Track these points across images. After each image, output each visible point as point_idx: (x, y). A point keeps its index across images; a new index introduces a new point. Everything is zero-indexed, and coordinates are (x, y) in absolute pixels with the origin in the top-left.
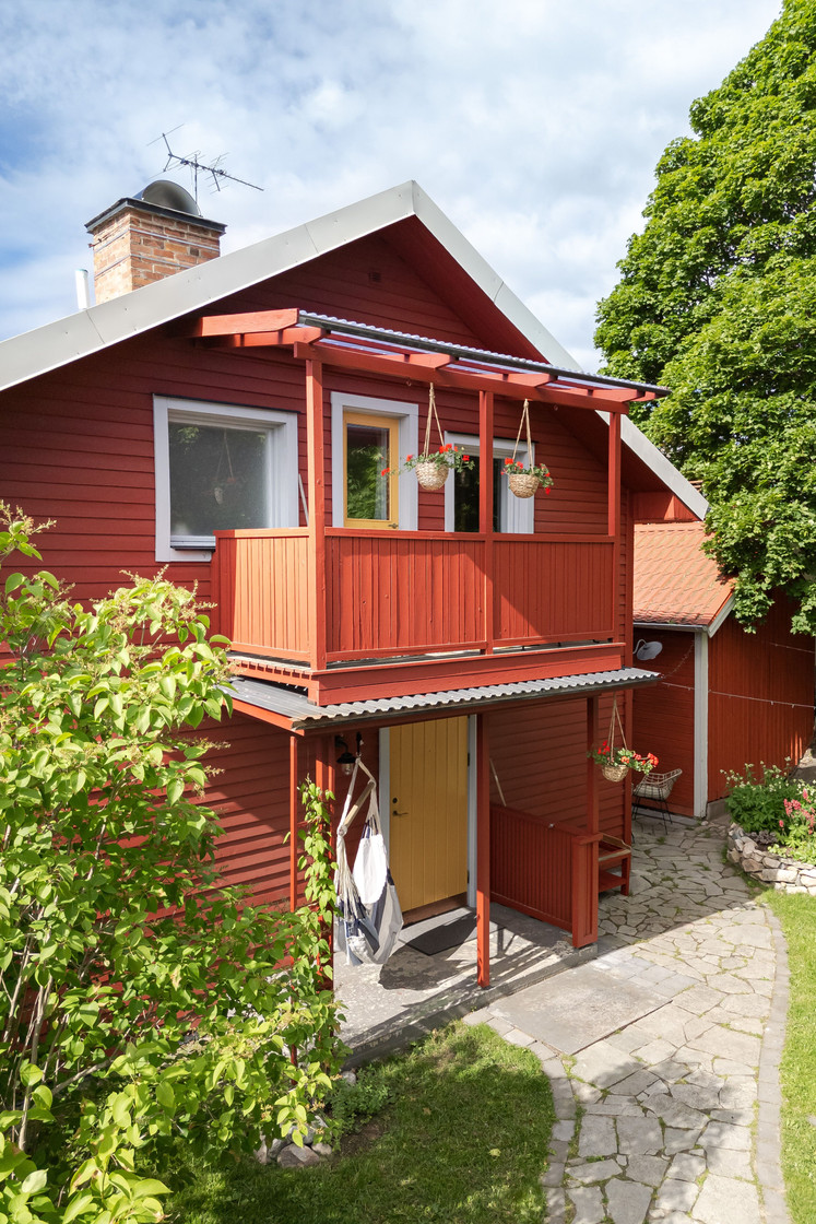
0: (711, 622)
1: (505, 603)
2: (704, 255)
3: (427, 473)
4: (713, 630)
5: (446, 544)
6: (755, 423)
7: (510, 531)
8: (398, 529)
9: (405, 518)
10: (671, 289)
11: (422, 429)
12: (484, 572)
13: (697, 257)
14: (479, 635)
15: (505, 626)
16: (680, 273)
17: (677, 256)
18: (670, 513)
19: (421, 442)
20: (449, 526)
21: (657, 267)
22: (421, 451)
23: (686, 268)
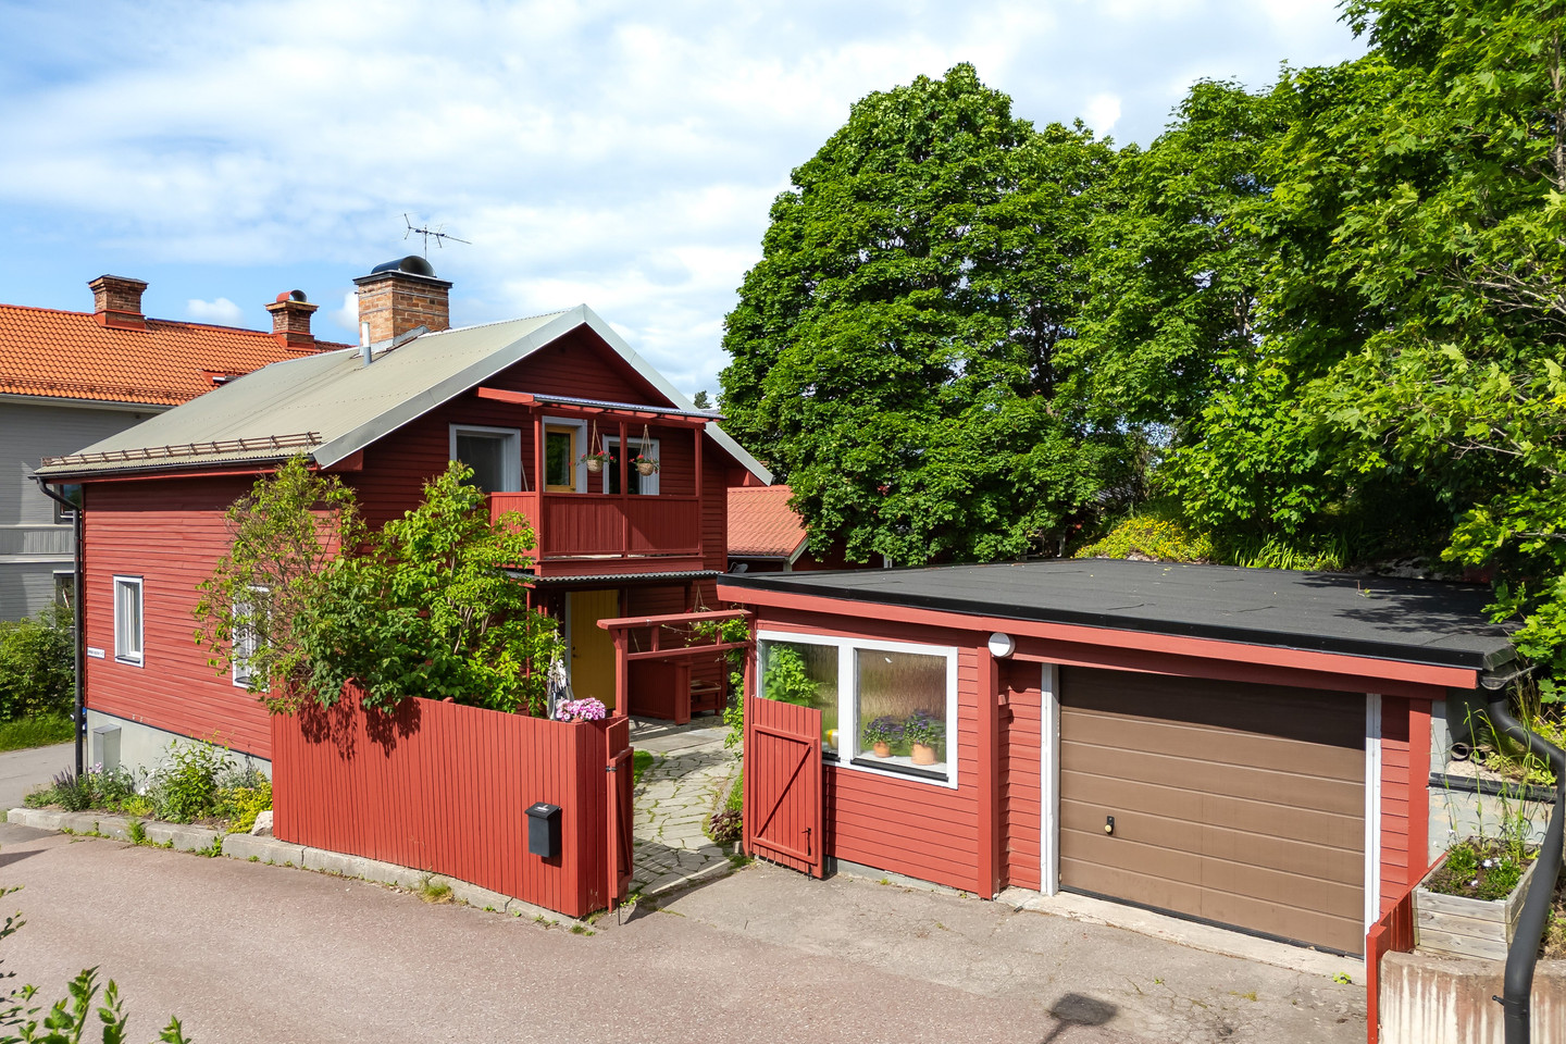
0: (791, 554)
1: (635, 530)
2: (791, 295)
3: (592, 464)
4: (793, 560)
5: (604, 500)
6: (816, 419)
7: (644, 494)
8: (576, 492)
9: (581, 487)
10: (772, 316)
11: (590, 441)
12: (623, 512)
13: (787, 296)
14: (620, 546)
15: (635, 543)
16: (777, 306)
17: (775, 293)
18: (746, 482)
19: (589, 448)
20: (606, 491)
21: (763, 298)
22: (589, 453)
23: (780, 302)
